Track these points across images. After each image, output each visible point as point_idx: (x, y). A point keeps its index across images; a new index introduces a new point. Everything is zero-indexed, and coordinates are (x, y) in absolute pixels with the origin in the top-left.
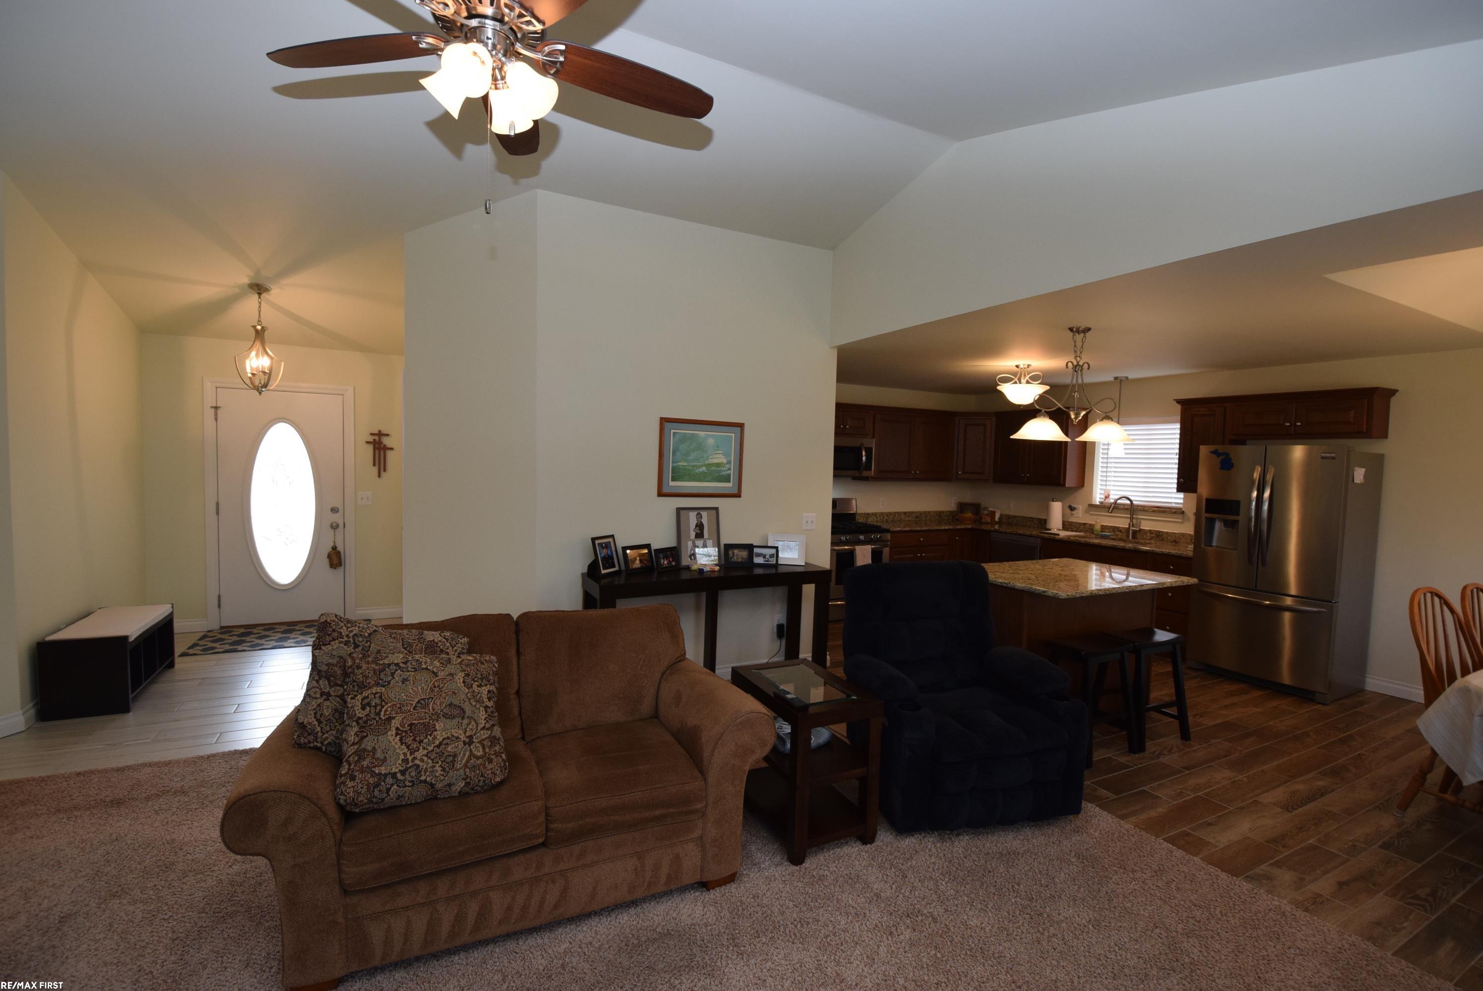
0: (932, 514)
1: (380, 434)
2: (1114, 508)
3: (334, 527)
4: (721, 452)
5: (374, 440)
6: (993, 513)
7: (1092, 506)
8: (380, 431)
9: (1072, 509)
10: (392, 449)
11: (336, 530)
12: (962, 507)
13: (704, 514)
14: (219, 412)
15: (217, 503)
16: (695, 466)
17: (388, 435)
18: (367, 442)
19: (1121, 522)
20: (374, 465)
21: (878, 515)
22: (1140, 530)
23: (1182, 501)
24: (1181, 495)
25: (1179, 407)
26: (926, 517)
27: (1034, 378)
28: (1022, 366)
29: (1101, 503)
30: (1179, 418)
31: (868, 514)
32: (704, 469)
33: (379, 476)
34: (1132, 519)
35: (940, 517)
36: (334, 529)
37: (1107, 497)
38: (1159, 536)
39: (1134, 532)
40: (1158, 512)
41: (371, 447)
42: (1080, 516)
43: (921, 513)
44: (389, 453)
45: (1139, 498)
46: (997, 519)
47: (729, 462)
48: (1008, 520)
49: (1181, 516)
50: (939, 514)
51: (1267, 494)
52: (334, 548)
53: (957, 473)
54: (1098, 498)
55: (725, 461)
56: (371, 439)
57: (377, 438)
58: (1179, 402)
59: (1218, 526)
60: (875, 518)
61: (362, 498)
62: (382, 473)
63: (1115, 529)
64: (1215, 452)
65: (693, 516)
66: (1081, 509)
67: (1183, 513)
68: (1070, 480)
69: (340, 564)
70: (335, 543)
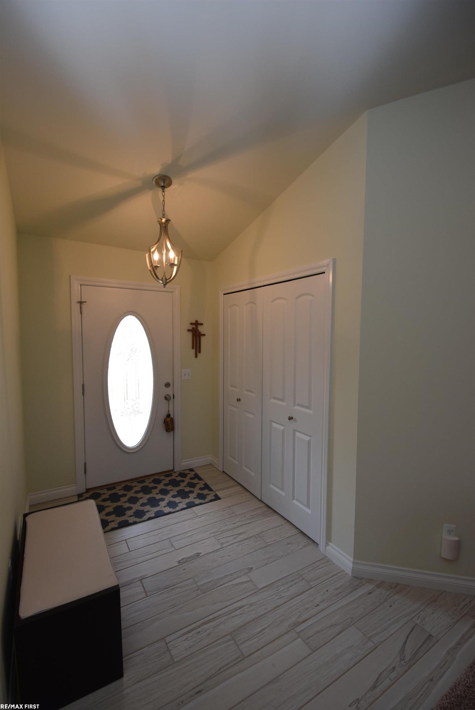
1: (197, 324)
3: (167, 398)
5: (193, 328)
8: (197, 321)
10: (204, 335)
11: (169, 401)
14: (84, 306)
15: (83, 385)
17: (202, 324)
18: (188, 330)
20: (193, 348)
33: (196, 356)
36: (168, 400)
41: (190, 335)
44: (203, 338)
52: (168, 416)
56: (191, 327)
57: (194, 326)
61: (185, 375)
62: (198, 354)
69: (173, 429)
70: (169, 411)
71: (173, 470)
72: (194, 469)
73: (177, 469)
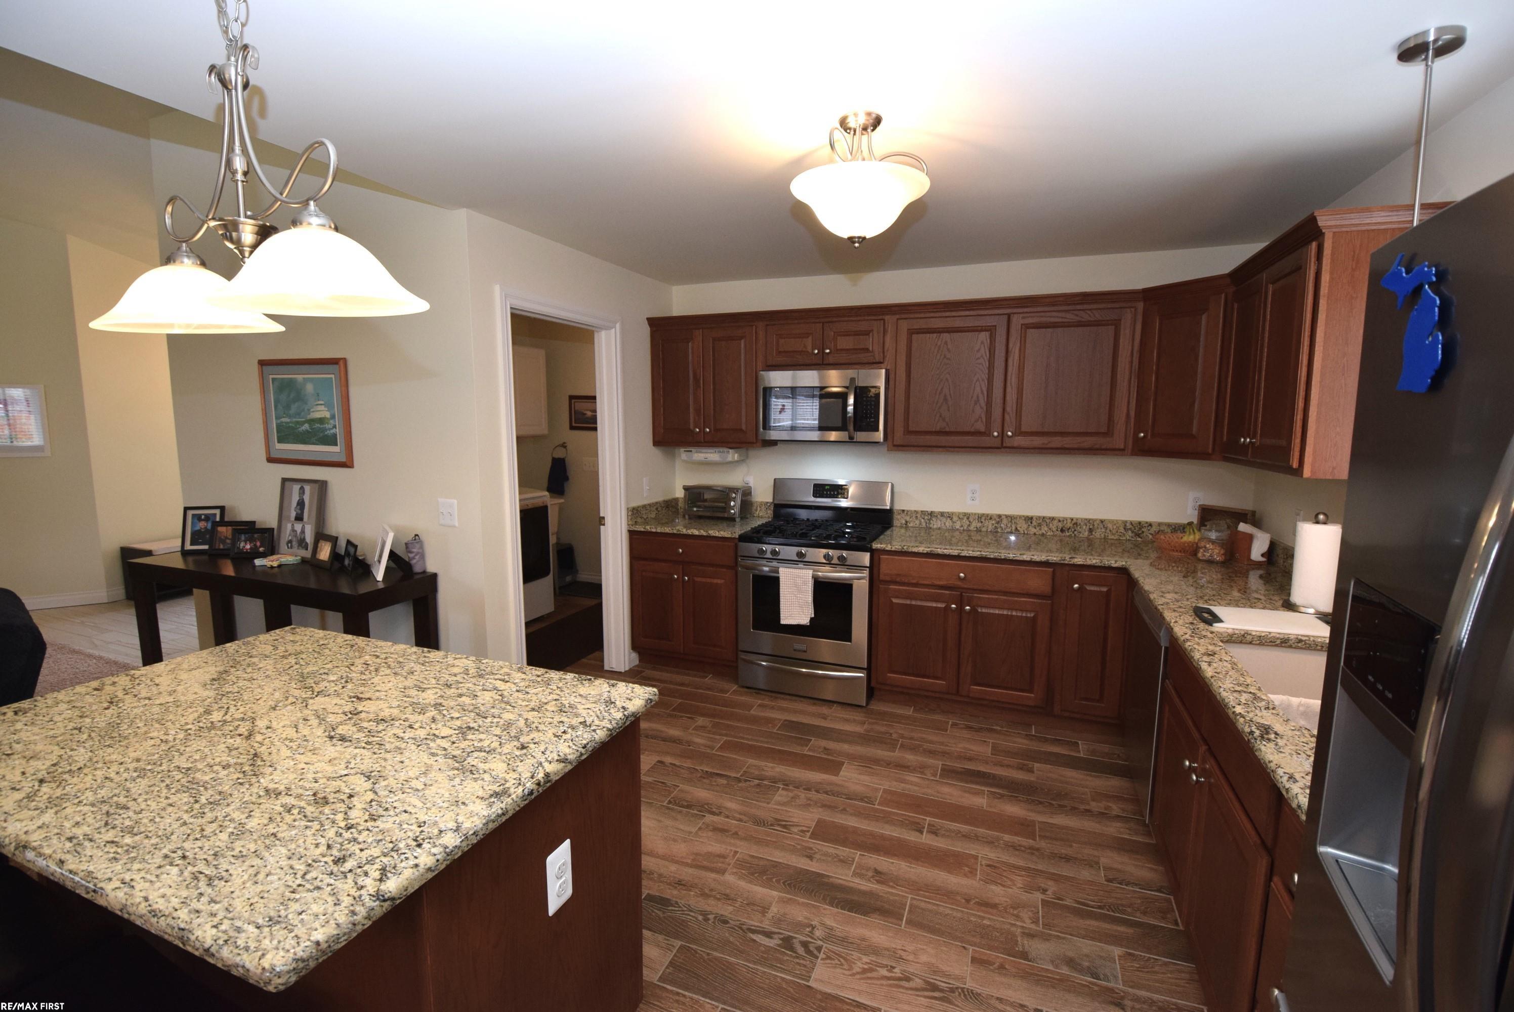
0: (1110, 526)
4: (322, 402)
6: (1248, 540)
16: (297, 422)
21: (955, 519)
26: (1091, 530)
31: (931, 514)
32: (306, 427)
35: (1138, 535)
43: (1075, 523)
47: (333, 417)
50: (1138, 528)
55: (328, 415)
60: (949, 523)
68: (1310, 456)
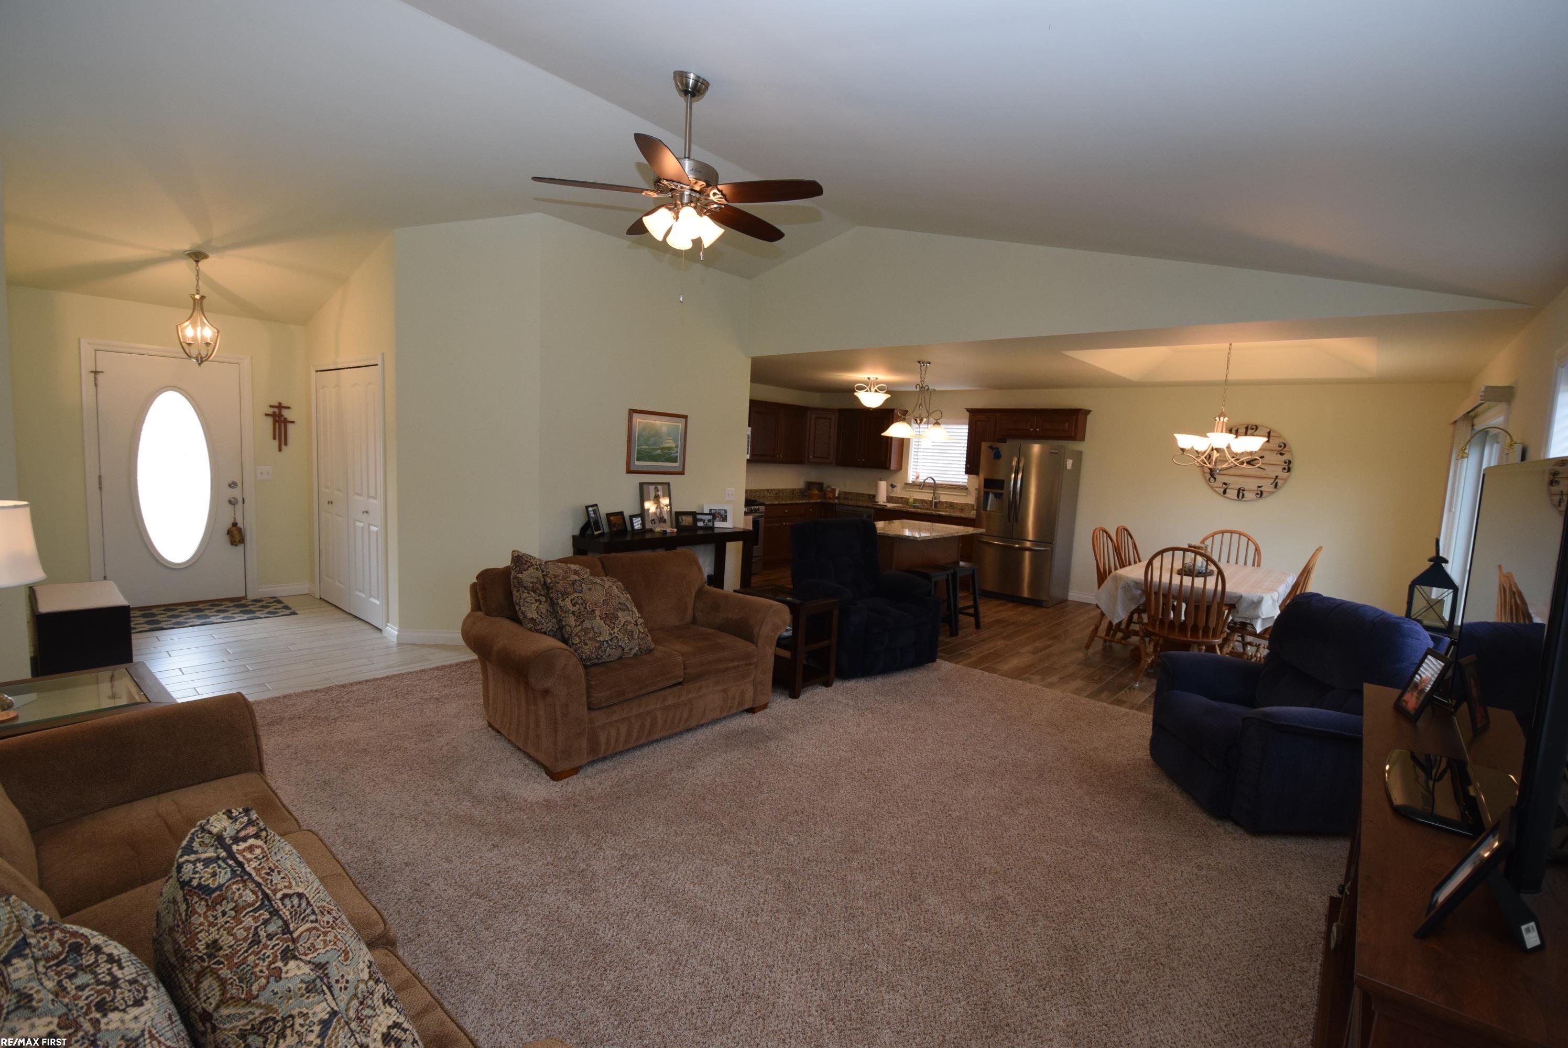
0: (789, 491)
1: (280, 406)
2: (923, 486)
3: (233, 502)
4: (671, 437)
5: (274, 412)
6: (834, 490)
7: (907, 484)
8: (280, 404)
9: (893, 486)
10: (293, 422)
12: (809, 485)
13: (660, 487)
14: (99, 376)
15: (100, 477)
16: (654, 449)
17: (289, 408)
18: (267, 415)
19: (927, 496)
20: (274, 438)
22: (940, 502)
23: (966, 481)
24: (966, 476)
25: (968, 414)
26: (783, 493)
27: (881, 389)
28: (872, 379)
29: (913, 482)
30: (967, 421)
32: (659, 451)
33: (280, 450)
34: (934, 493)
35: (793, 494)
36: (235, 505)
37: (917, 478)
38: (951, 505)
39: (936, 503)
40: (952, 488)
41: (270, 421)
42: (899, 492)
43: (781, 490)
44: (290, 426)
45: (939, 480)
46: (837, 495)
47: (677, 447)
48: (845, 495)
49: (965, 491)
50: (793, 491)
51: (1020, 476)
52: (235, 524)
53: (808, 457)
54: (911, 478)
55: (674, 446)
56: (270, 411)
57: (276, 410)
58: (968, 410)
59: (991, 497)
61: (262, 473)
62: (283, 446)
63: (923, 501)
64: (991, 447)
65: (652, 488)
66: (899, 486)
67: (967, 489)
68: (893, 466)
69: (242, 541)
70: (235, 519)
71: (245, 598)
72: (281, 599)
73: (251, 596)
